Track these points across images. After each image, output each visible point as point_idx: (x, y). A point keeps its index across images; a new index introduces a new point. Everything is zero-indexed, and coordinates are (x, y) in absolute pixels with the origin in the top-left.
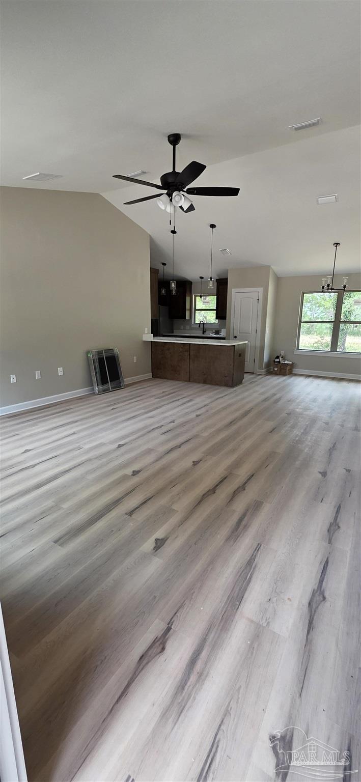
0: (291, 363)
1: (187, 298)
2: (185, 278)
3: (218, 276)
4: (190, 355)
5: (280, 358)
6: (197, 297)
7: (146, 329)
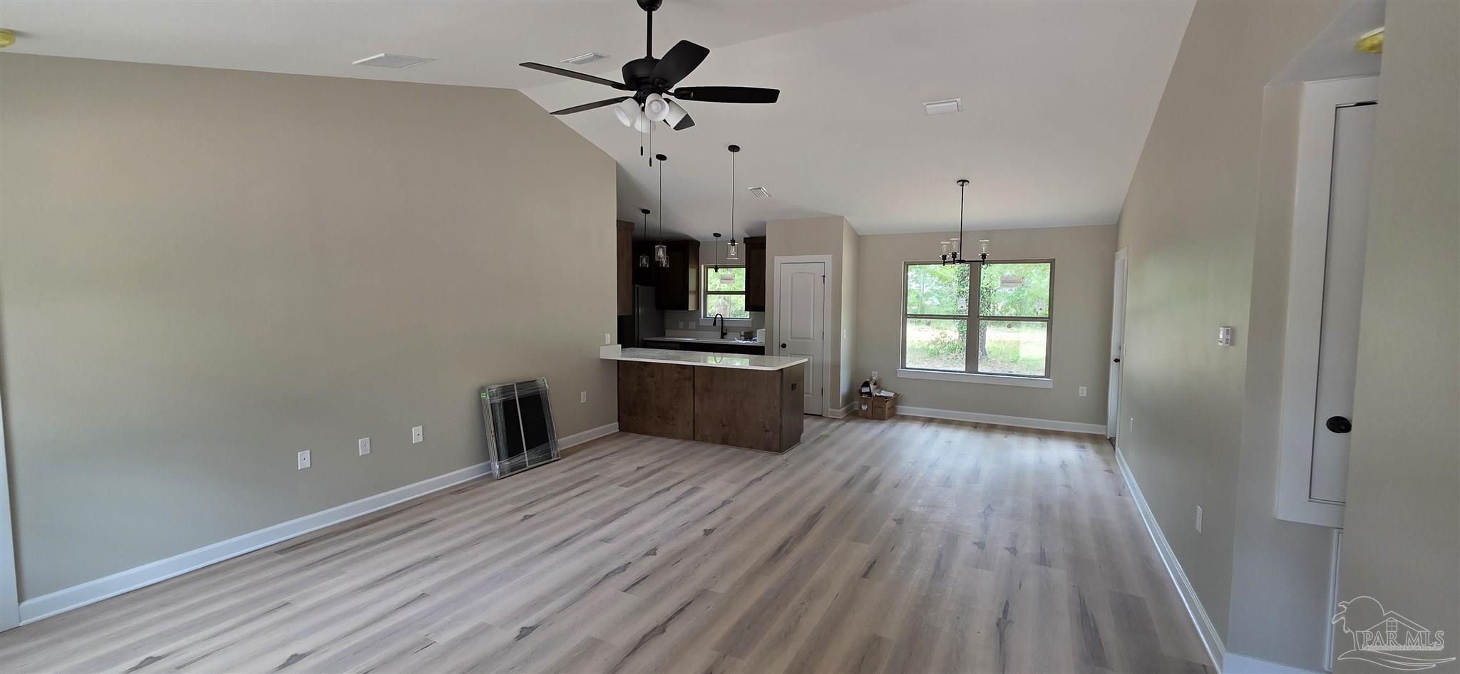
0: (892, 395)
1: (690, 270)
2: (687, 236)
3: (747, 232)
4: (694, 386)
5: (872, 386)
6: (709, 269)
7: (608, 336)
